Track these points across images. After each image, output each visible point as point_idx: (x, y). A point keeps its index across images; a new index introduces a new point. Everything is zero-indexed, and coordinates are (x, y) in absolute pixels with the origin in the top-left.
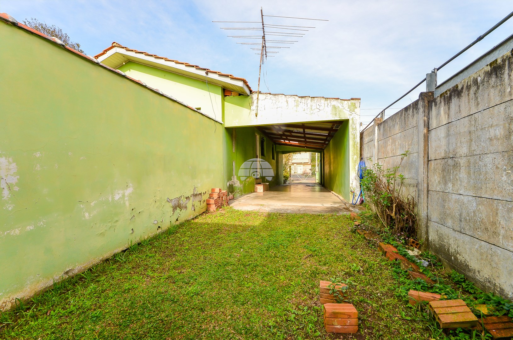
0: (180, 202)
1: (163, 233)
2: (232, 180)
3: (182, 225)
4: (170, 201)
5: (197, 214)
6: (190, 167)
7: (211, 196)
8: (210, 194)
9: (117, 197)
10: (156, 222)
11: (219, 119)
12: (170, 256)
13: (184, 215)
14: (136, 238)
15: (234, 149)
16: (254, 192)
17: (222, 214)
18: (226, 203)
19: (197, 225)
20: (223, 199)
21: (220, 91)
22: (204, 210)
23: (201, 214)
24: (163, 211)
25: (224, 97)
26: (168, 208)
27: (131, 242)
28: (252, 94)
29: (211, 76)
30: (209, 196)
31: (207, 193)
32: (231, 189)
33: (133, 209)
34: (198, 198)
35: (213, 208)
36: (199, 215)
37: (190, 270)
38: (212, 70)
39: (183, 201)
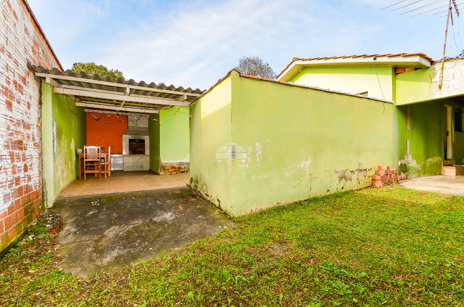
0: (345, 174)
1: (331, 195)
2: (405, 159)
3: (347, 193)
4: (337, 172)
5: (361, 186)
6: (355, 146)
7: (377, 173)
8: (376, 171)
9: (302, 166)
10: (326, 186)
11: (389, 99)
12: (338, 209)
13: (349, 186)
14: (313, 194)
15: (408, 127)
16: (440, 174)
17: (390, 190)
18: (395, 181)
19: (361, 195)
20: (391, 177)
21: (390, 71)
22: (369, 185)
23: (366, 188)
24: (331, 179)
25: (396, 75)
26: (336, 178)
27: (310, 196)
28: (434, 64)
29: (379, 60)
30: (375, 173)
31: (373, 169)
32: (404, 168)
33: (311, 175)
34: (363, 173)
35: (379, 183)
36: (364, 188)
37: (354, 219)
38: (380, 54)
39: (348, 174)
